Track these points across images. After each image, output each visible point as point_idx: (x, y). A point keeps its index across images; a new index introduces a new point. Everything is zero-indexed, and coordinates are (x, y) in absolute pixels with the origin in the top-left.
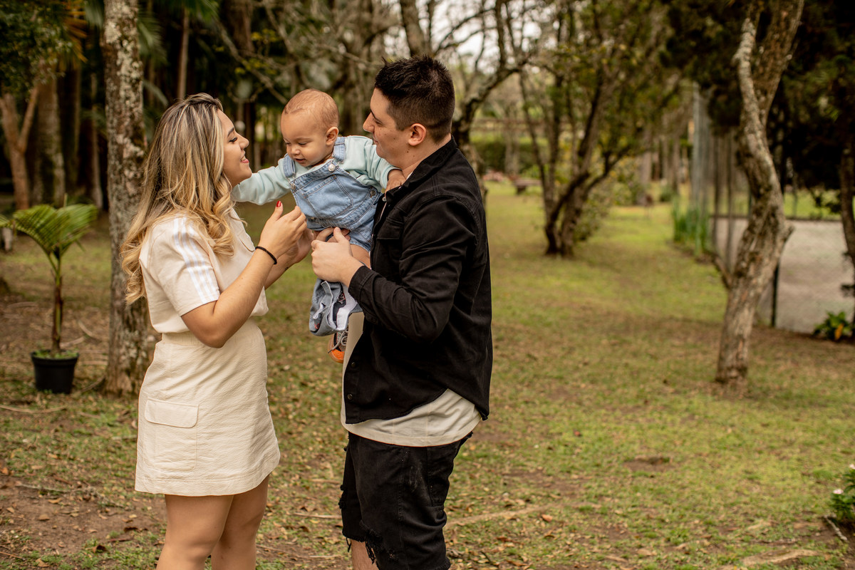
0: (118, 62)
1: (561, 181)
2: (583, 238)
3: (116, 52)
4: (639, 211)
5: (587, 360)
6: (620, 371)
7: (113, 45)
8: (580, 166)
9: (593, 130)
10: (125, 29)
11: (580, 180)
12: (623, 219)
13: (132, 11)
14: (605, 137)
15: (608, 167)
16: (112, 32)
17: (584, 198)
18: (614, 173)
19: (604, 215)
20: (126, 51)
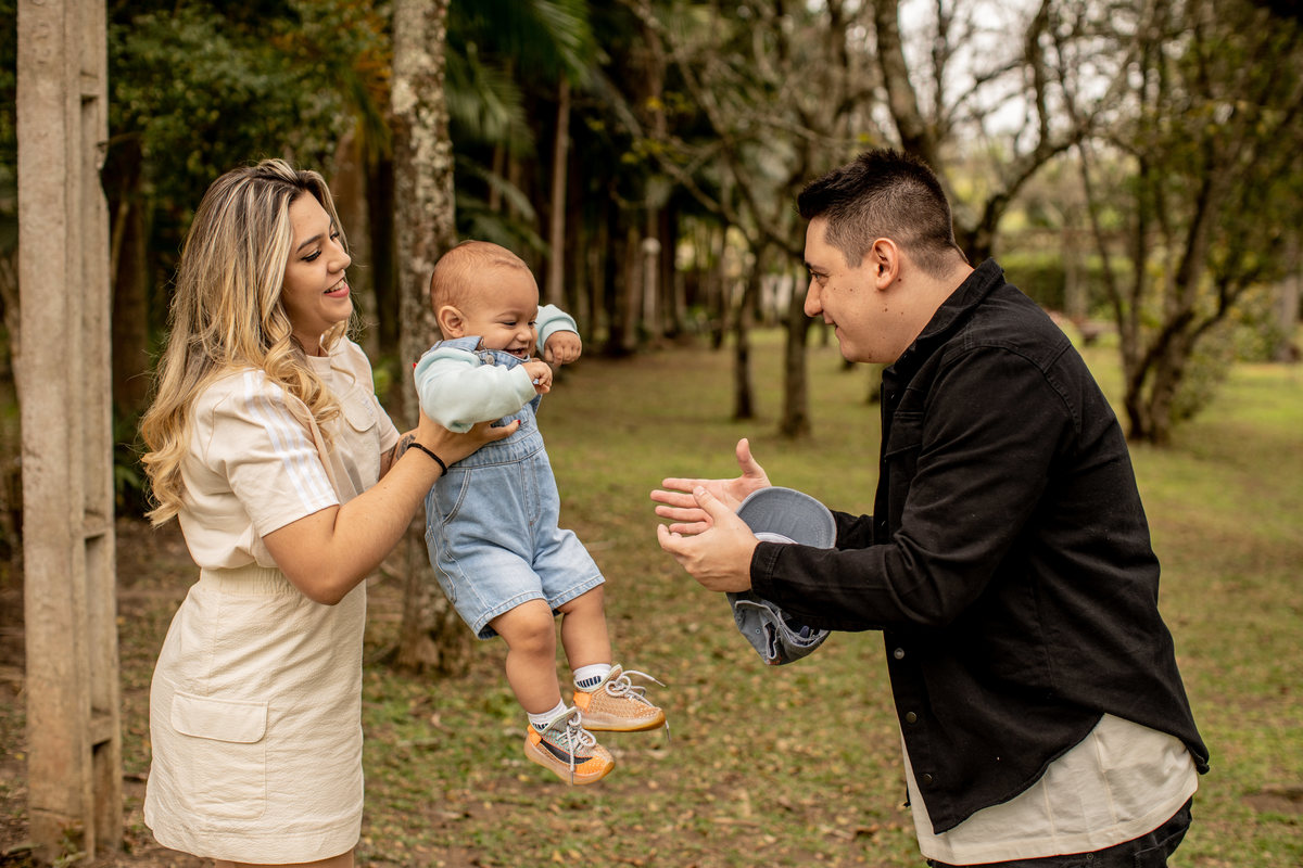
0: (414, 144)
1: (1149, 323)
2: (1187, 414)
3: (409, 127)
4: (1278, 372)
5: (1186, 615)
6: (1241, 636)
7: (404, 116)
8: (1179, 299)
9: (1201, 244)
10: (424, 90)
11: (1179, 324)
12: (1251, 384)
13: (435, 62)
14: (1219, 255)
15: (1225, 302)
16: (403, 96)
17: (1187, 351)
18: (1234, 312)
19: (1220, 378)
20: (425, 126)
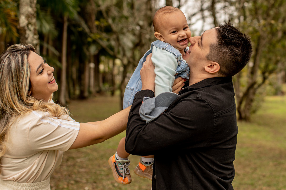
0: (27, 36)
1: (243, 86)
2: (254, 112)
3: (25, 31)
4: (278, 98)
5: (264, 173)
6: (281, 179)
7: (23, 27)
8: (252, 78)
9: (258, 62)
10: (30, 19)
11: (252, 86)
12: (272, 102)
13: (33, 10)
14: (263, 65)
15: (265, 79)
16: (23, 21)
17: (254, 93)
18: (267, 82)
19: (263, 101)
20: (30, 30)
